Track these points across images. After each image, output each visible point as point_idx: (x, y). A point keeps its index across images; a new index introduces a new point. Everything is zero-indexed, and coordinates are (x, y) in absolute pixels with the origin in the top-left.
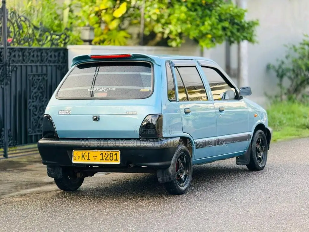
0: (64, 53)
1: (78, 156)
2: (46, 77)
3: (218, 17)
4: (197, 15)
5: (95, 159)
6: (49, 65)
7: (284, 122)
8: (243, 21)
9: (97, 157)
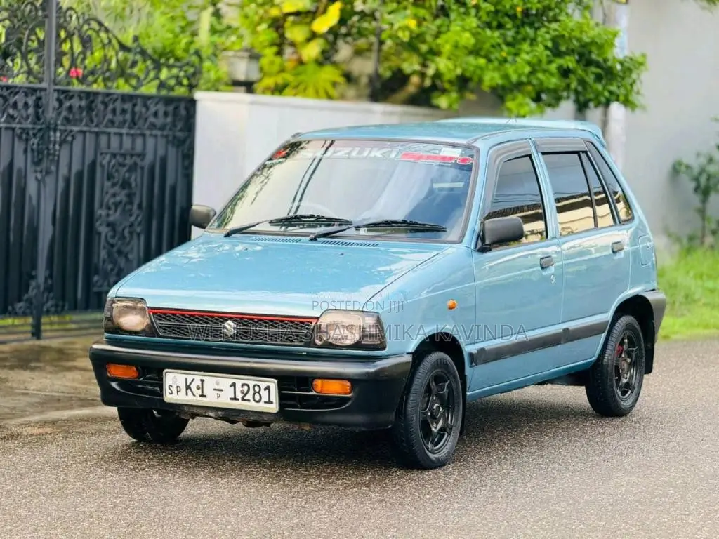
0: (187, 109)
2: (142, 160)
3: (550, 44)
4: (503, 36)
6: (151, 135)
7: (697, 297)
8: (609, 56)
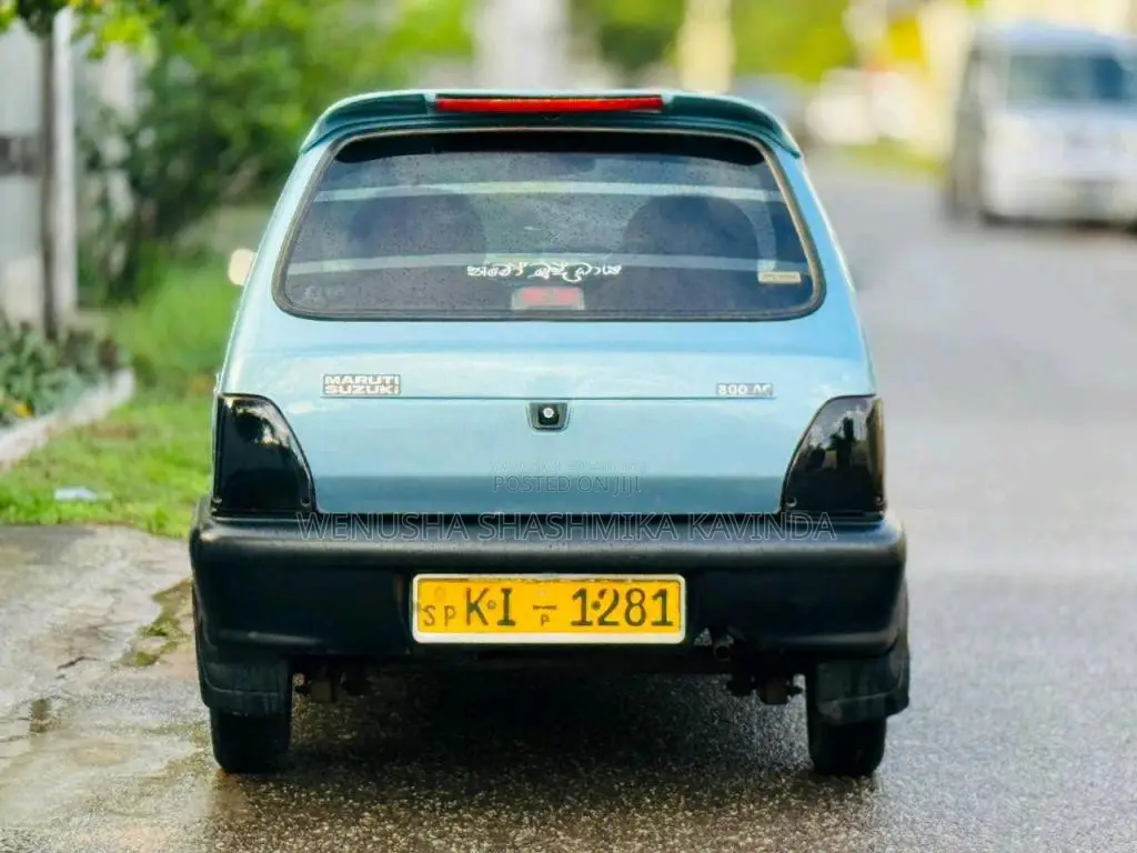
1: (446, 608)
5: (543, 622)
9: (554, 608)
